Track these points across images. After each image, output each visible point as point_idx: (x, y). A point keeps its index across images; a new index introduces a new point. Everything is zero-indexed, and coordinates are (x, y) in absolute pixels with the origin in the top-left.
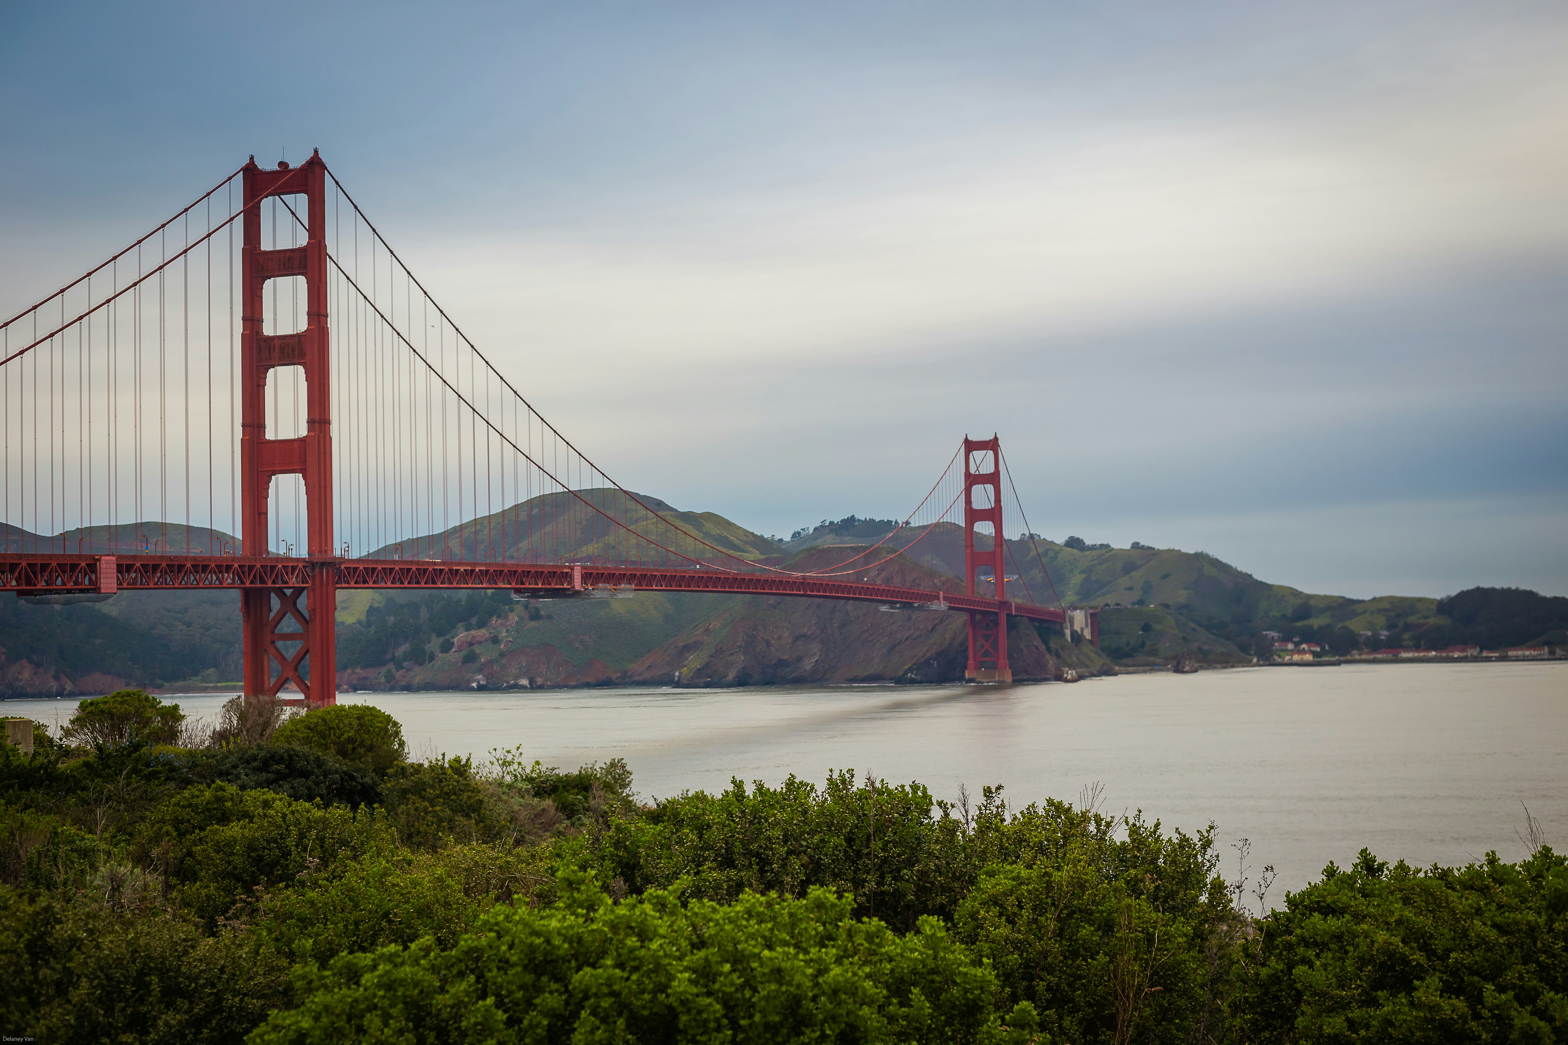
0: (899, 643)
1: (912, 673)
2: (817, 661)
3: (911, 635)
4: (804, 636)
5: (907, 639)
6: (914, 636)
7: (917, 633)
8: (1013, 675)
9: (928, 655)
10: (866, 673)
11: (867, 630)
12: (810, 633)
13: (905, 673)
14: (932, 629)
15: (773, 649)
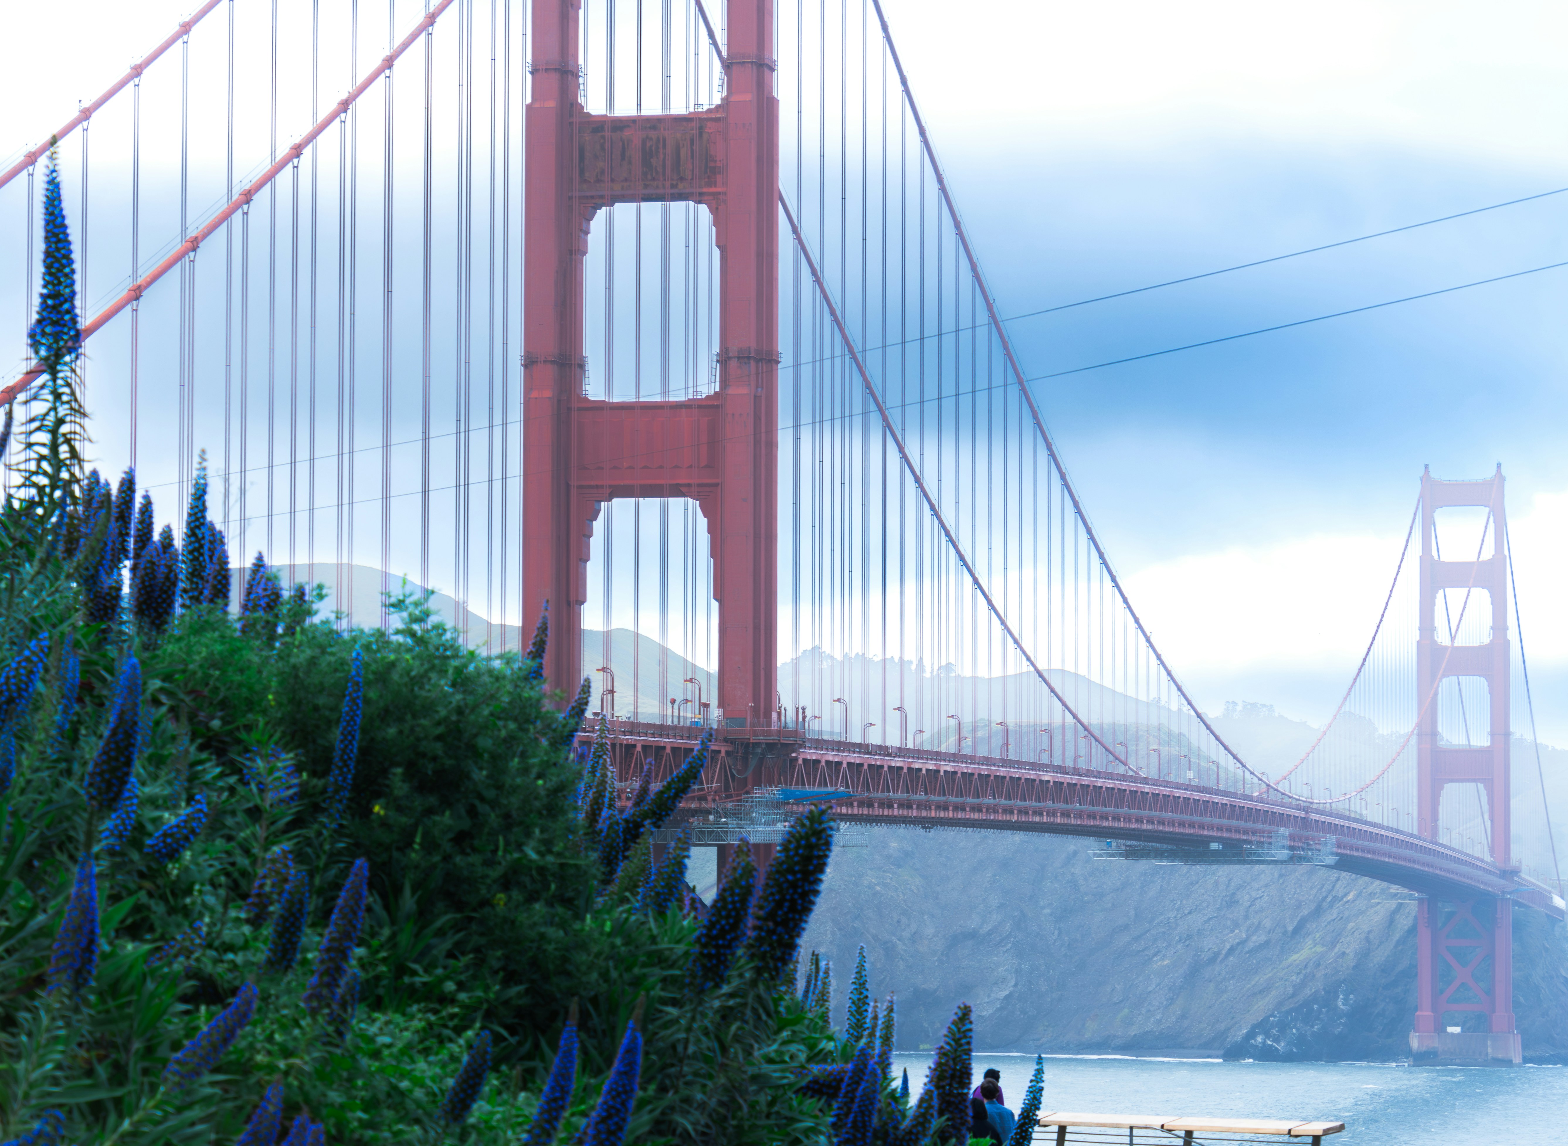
0: (1213, 960)
1: (1267, 1035)
2: (1007, 997)
3: (1243, 942)
4: (972, 935)
5: (1231, 950)
6: (1250, 945)
7: (1258, 939)
8: (1525, 1046)
9: (1308, 992)
10: (1133, 1031)
11: (1126, 927)
12: (986, 928)
13: (1251, 1035)
14: (1297, 930)
15: (902, 965)
